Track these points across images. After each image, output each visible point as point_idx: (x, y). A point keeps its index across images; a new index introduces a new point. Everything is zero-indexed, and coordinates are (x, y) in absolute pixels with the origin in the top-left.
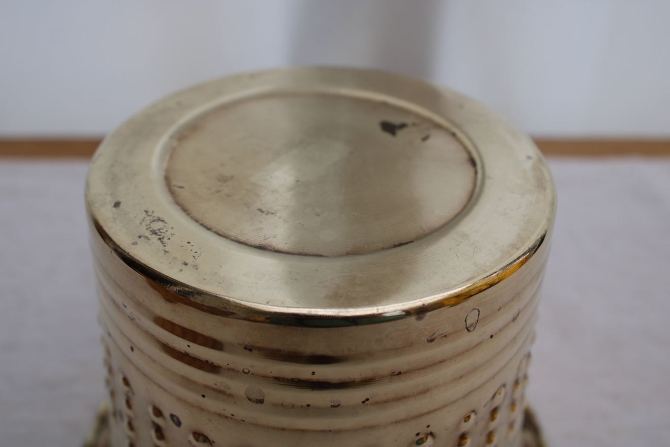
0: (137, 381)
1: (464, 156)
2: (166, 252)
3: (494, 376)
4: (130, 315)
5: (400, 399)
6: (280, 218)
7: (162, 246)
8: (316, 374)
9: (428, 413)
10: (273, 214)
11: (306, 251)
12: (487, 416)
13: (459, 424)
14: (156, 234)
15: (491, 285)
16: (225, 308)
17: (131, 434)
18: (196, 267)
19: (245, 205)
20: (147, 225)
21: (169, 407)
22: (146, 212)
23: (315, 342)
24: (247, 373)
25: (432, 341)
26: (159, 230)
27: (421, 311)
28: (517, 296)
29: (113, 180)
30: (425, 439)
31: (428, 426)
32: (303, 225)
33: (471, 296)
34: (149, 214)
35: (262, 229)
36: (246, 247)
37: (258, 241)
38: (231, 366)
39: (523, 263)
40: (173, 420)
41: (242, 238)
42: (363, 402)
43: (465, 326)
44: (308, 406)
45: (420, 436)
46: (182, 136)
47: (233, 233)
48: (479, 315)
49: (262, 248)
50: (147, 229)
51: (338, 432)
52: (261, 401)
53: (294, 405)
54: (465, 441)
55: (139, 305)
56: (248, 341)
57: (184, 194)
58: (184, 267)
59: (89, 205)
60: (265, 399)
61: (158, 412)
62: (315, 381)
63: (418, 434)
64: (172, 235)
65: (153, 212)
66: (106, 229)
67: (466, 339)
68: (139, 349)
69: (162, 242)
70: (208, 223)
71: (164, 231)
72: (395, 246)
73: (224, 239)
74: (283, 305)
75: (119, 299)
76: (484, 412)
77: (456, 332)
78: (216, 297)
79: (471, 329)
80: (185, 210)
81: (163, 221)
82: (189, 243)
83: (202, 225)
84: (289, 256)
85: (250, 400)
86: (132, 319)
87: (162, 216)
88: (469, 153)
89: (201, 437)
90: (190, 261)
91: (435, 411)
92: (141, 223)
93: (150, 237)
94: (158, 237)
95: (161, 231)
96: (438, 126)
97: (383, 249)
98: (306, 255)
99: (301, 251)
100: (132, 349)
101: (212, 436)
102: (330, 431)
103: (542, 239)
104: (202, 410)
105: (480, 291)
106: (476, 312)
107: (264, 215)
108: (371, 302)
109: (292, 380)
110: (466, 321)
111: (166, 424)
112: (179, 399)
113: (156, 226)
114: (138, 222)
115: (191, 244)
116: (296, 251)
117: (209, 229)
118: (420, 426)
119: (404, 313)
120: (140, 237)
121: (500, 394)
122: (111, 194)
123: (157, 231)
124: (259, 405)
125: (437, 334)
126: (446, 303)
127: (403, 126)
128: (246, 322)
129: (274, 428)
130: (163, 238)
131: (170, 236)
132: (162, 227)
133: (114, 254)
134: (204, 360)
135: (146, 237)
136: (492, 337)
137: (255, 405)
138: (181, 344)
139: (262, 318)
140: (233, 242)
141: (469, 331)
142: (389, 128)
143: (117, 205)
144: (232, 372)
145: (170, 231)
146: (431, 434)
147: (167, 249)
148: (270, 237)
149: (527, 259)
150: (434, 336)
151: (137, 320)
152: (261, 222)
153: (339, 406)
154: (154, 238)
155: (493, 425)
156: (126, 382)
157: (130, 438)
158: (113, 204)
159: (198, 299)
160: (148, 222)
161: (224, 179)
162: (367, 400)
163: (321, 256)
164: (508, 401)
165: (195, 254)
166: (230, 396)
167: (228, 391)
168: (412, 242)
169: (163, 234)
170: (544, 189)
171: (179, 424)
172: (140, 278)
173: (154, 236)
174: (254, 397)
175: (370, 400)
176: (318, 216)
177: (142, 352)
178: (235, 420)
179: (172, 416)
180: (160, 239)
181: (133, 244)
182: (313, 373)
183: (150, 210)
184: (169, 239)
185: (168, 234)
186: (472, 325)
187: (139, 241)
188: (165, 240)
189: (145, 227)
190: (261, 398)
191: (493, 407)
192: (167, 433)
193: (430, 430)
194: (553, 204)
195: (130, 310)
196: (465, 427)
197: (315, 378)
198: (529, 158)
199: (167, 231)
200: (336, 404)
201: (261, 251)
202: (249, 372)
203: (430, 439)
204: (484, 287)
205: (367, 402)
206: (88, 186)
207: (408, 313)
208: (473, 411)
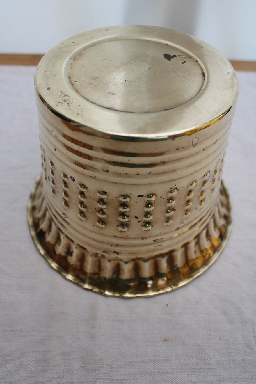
0: (56, 163)
1: (200, 71)
2: (70, 109)
3: (204, 167)
4: (55, 135)
5: (164, 173)
6: (117, 96)
7: (68, 107)
8: (130, 161)
9: (176, 180)
10: (115, 94)
11: (128, 111)
12: (202, 184)
13: (188, 186)
14: (66, 101)
15: (206, 127)
16: (94, 132)
17: (54, 186)
18: (83, 116)
19: (103, 90)
20: (62, 98)
21: (70, 174)
22: (61, 92)
23: (130, 148)
24: (102, 159)
25: (178, 149)
26: (67, 100)
27: (174, 137)
28: (216, 132)
29: (46, 78)
30: (174, 191)
31: (175, 185)
32: (127, 100)
33: (197, 131)
34: (63, 93)
35: (110, 101)
36: (104, 108)
37: (108, 106)
38: (96, 156)
39: (220, 119)
40: (72, 179)
41: (102, 104)
42: (149, 173)
43: (192, 144)
44: (127, 174)
45: (172, 189)
46: (75, 58)
47: (98, 102)
48: (198, 140)
49: (109, 109)
50: (62, 99)
51: (138, 185)
52: (107, 171)
53: (121, 173)
54: (191, 193)
55: (59, 131)
56: (103, 146)
57: (77, 85)
58: (78, 116)
59: (37, 89)
60: (109, 171)
61: (65, 176)
62: (129, 163)
63: (171, 188)
64: (73, 102)
65: (64, 92)
66: (45, 99)
67: (193, 150)
68: (58, 149)
69: (68, 105)
70: (87, 97)
71: (69, 100)
72: (165, 110)
73: (94, 104)
74: (118, 132)
75: (50, 128)
76: (200, 182)
77: (188, 147)
78: (91, 128)
79: (195, 146)
80: (77, 92)
81: (68, 96)
82: (79, 106)
83: (85, 98)
84: (121, 112)
85: (103, 170)
86: (56, 137)
87: (68, 94)
88: (202, 70)
89: (83, 186)
90: (80, 113)
91: (178, 179)
92: (59, 97)
93: (63, 103)
94: (66, 103)
95: (68, 100)
96: (190, 57)
97: (160, 111)
98: (128, 112)
99: (126, 110)
100: (55, 149)
101: (87, 185)
102: (135, 184)
103: (229, 109)
104: (84, 174)
105: (201, 129)
106: (197, 139)
107: (111, 95)
108: (154, 132)
109: (121, 163)
110: (192, 142)
111: (69, 181)
112: (75, 170)
113: (66, 98)
114: (58, 96)
115: (81, 106)
116: (124, 110)
117: (88, 100)
118: (172, 185)
119: (168, 137)
120: (59, 103)
121: (207, 175)
122: (46, 84)
123: (66, 100)
124: (107, 173)
125: (180, 147)
126: (186, 134)
127: (175, 56)
128: (103, 139)
129: (113, 183)
130: (69, 103)
131: (72, 103)
132: (68, 99)
133: (49, 110)
134: (85, 154)
135: (62, 103)
136: (204, 150)
137: (105, 173)
138: (75, 147)
139: (109, 137)
140: (98, 106)
141: (193, 146)
142: (168, 57)
143: (49, 89)
144: (96, 159)
145: (72, 101)
146: (177, 189)
147: (70, 108)
148: (113, 104)
149: (222, 117)
150: (179, 148)
151: (58, 137)
152: (109, 98)
153: (139, 174)
154: (65, 103)
155: (203, 188)
156: (52, 163)
157: (53, 187)
158: (47, 88)
159: (83, 129)
160: (62, 96)
161: (94, 79)
162: (151, 172)
163: (134, 113)
164: (211, 179)
165: (82, 110)
166: (95, 169)
167: (95, 167)
168: (173, 108)
169: (69, 102)
170: (233, 88)
171: (74, 180)
172: (59, 119)
173: (65, 102)
174: (105, 169)
175: (152, 173)
176: (134, 96)
177: (59, 150)
178: (97, 179)
179: (71, 177)
180: (67, 104)
181: (57, 105)
182: (129, 160)
183: (63, 91)
184: (71, 104)
185: (71, 102)
186: (195, 144)
187: (59, 104)
188: (70, 104)
189: (61, 99)
190: (108, 170)
191: (204, 180)
192: (69, 185)
193: (176, 187)
194: (236, 95)
195: (55, 133)
196: (191, 187)
197: (130, 162)
198: (229, 73)
199: (70, 100)
200: (138, 174)
201: (109, 110)
202: (103, 159)
203: (176, 191)
204: (203, 128)
205: (150, 173)
206: (35, 80)
207: (170, 137)
208: (195, 181)
